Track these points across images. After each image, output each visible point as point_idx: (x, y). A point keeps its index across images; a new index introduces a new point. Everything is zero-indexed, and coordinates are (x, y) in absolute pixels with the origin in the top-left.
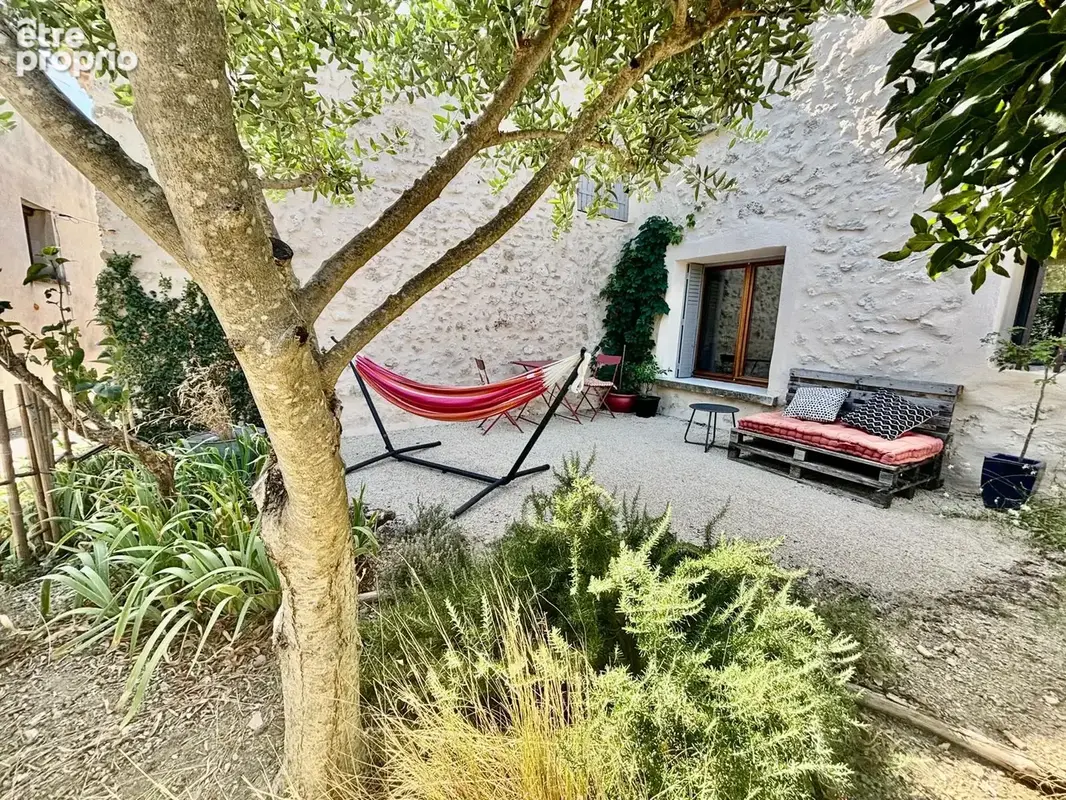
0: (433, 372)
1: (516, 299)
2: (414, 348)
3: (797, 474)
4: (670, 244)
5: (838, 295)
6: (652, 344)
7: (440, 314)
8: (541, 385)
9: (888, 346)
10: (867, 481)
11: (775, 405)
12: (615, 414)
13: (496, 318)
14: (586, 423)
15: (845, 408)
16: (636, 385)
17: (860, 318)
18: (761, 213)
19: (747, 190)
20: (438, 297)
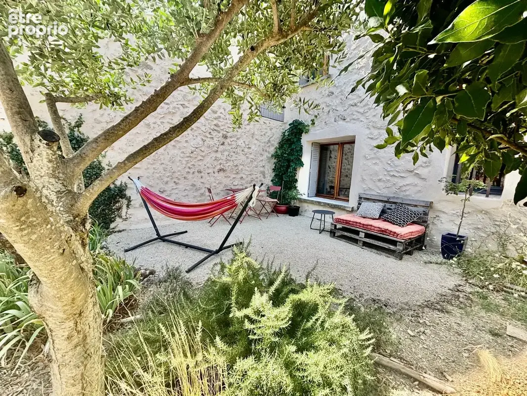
0: (185, 194)
1: (228, 158)
2: (175, 182)
3: (361, 244)
4: (304, 133)
5: (379, 159)
6: (296, 181)
7: (189, 165)
8: (234, 203)
9: (401, 183)
10: (392, 247)
11: (352, 211)
12: (279, 215)
13: (218, 167)
14: (263, 219)
15: (383, 212)
16: (289, 200)
17: (389, 169)
18: (344, 120)
19: (337, 109)
20: (188, 157)
